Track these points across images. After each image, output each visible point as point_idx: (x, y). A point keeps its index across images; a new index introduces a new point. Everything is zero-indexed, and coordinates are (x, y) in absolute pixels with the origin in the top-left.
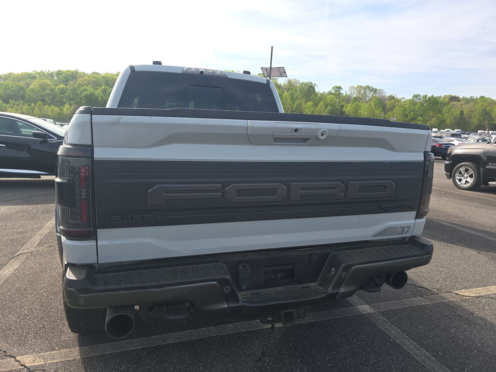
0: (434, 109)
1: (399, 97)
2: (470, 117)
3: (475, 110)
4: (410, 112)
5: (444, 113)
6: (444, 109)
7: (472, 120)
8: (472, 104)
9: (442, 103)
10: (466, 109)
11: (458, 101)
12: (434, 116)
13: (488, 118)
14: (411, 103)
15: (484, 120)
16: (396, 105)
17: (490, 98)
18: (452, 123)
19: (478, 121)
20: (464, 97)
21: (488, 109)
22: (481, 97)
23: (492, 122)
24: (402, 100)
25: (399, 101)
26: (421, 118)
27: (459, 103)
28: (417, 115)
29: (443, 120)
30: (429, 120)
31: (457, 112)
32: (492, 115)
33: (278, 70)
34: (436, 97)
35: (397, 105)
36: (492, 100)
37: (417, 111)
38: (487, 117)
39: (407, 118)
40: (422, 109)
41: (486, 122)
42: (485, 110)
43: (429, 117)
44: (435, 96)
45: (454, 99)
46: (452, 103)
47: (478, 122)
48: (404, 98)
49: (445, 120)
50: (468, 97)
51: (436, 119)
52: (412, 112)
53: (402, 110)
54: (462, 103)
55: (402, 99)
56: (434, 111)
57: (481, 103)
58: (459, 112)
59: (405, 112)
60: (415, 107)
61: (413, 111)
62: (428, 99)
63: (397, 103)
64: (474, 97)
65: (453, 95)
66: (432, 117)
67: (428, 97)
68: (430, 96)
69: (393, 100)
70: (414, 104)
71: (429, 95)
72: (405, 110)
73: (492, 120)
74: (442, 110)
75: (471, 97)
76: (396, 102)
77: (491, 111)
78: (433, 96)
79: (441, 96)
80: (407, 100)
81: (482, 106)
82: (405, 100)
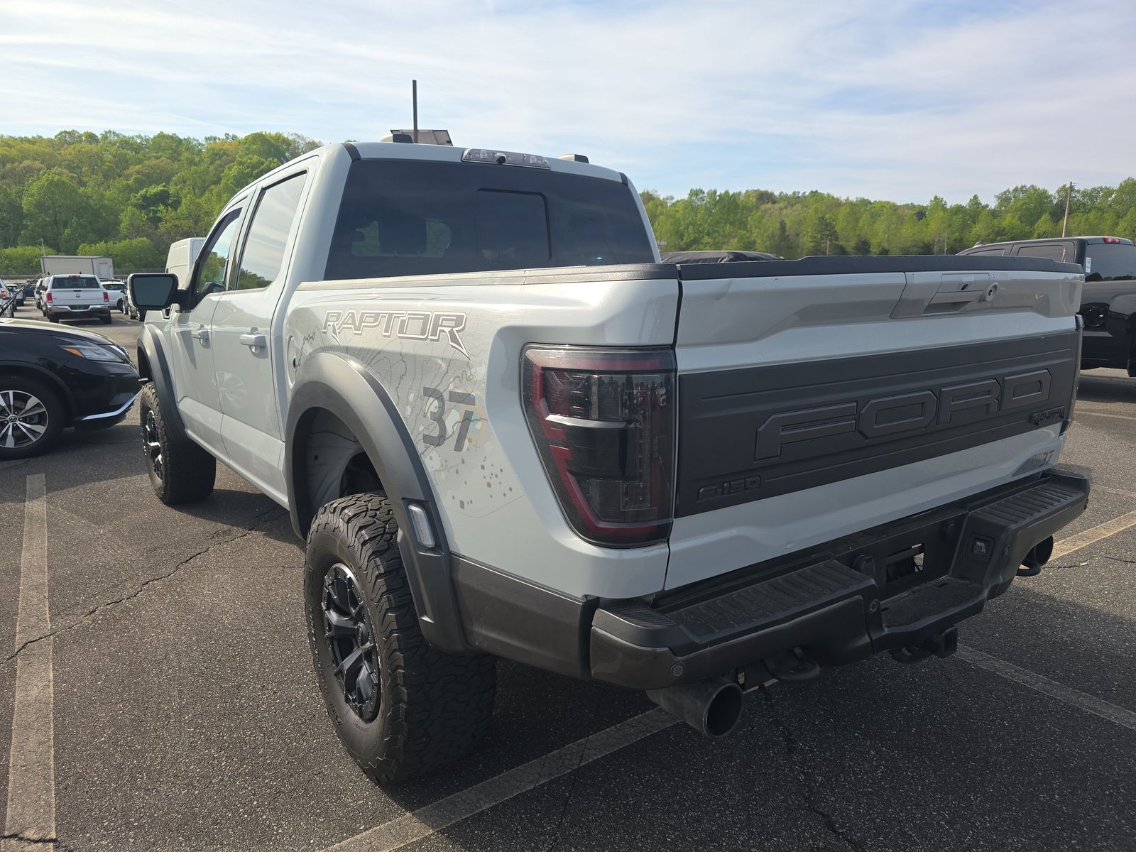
0: (731, 220)
1: (662, 195)
2: (798, 235)
3: (805, 219)
4: (687, 228)
5: (751, 227)
6: (749, 218)
7: (801, 240)
8: (798, 207)
9: (745, 207)
10: (790, 216)
11: (774, 203)
12: (734, 235)
13: (831, 236)
14: (687, 208)
15: (822, 239)
16: (658, 213)
17: (828, 195)
18: (766, 247)
19: (811, 242)
20: (782, 192)
21: (827, 216)
22: (812, 192)
23: (837, 243)
24: (669, 201)
25: (662, 204)
26: (709, 240)
27: (776, 206)
28: (700, 232)
29: (750, 243)
30: (724, 243)
31: (773, 226)
32: (836, 228)
33: (433, 138)
34: (734, 195)
35: (660, 212)
36: (833, 197)
37: (701, 225)
38: (827, 233)
39: (682, 240)
40: (709, 221)
41: (826, 243)
42: (823, 218)
43: (725, 236)
44: (731, 193)
45: (765, 197)
46: (763, 207)
47: (812, 244)
48: (672, 198)
49: (754, 242)
50: (790, 193)
51: (738, 241)
52: (691, 227)
53: (671, 224)
54: (782, 205)
55: (667, 199)
56: (732, 224)
57: (813, 204)
58: (778, 225)
59: (678, 229)
60: (696, 216)
61: (693, 225)
62: (718, 198)
63: (660, 208)
64: (799, 192)
65: (762, 189)
66: (730, 236)
67: (718, 194)
68: (723, 192)
69: (651, 202)
70: (692, 209)
71: (720, 191)
72: (677, 223)
73: (837, 239)
74: (747, 221)
75: (794, 193)
76: (657, 207)
77: (833, 221)
78: (727, 192)
79: (740, 193)
80: (678, 201)
81: (816, 211)
82: (674, 201)
